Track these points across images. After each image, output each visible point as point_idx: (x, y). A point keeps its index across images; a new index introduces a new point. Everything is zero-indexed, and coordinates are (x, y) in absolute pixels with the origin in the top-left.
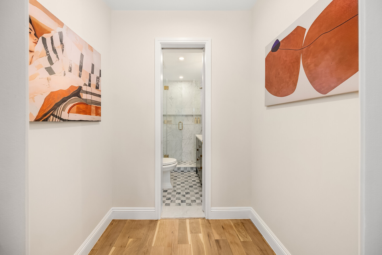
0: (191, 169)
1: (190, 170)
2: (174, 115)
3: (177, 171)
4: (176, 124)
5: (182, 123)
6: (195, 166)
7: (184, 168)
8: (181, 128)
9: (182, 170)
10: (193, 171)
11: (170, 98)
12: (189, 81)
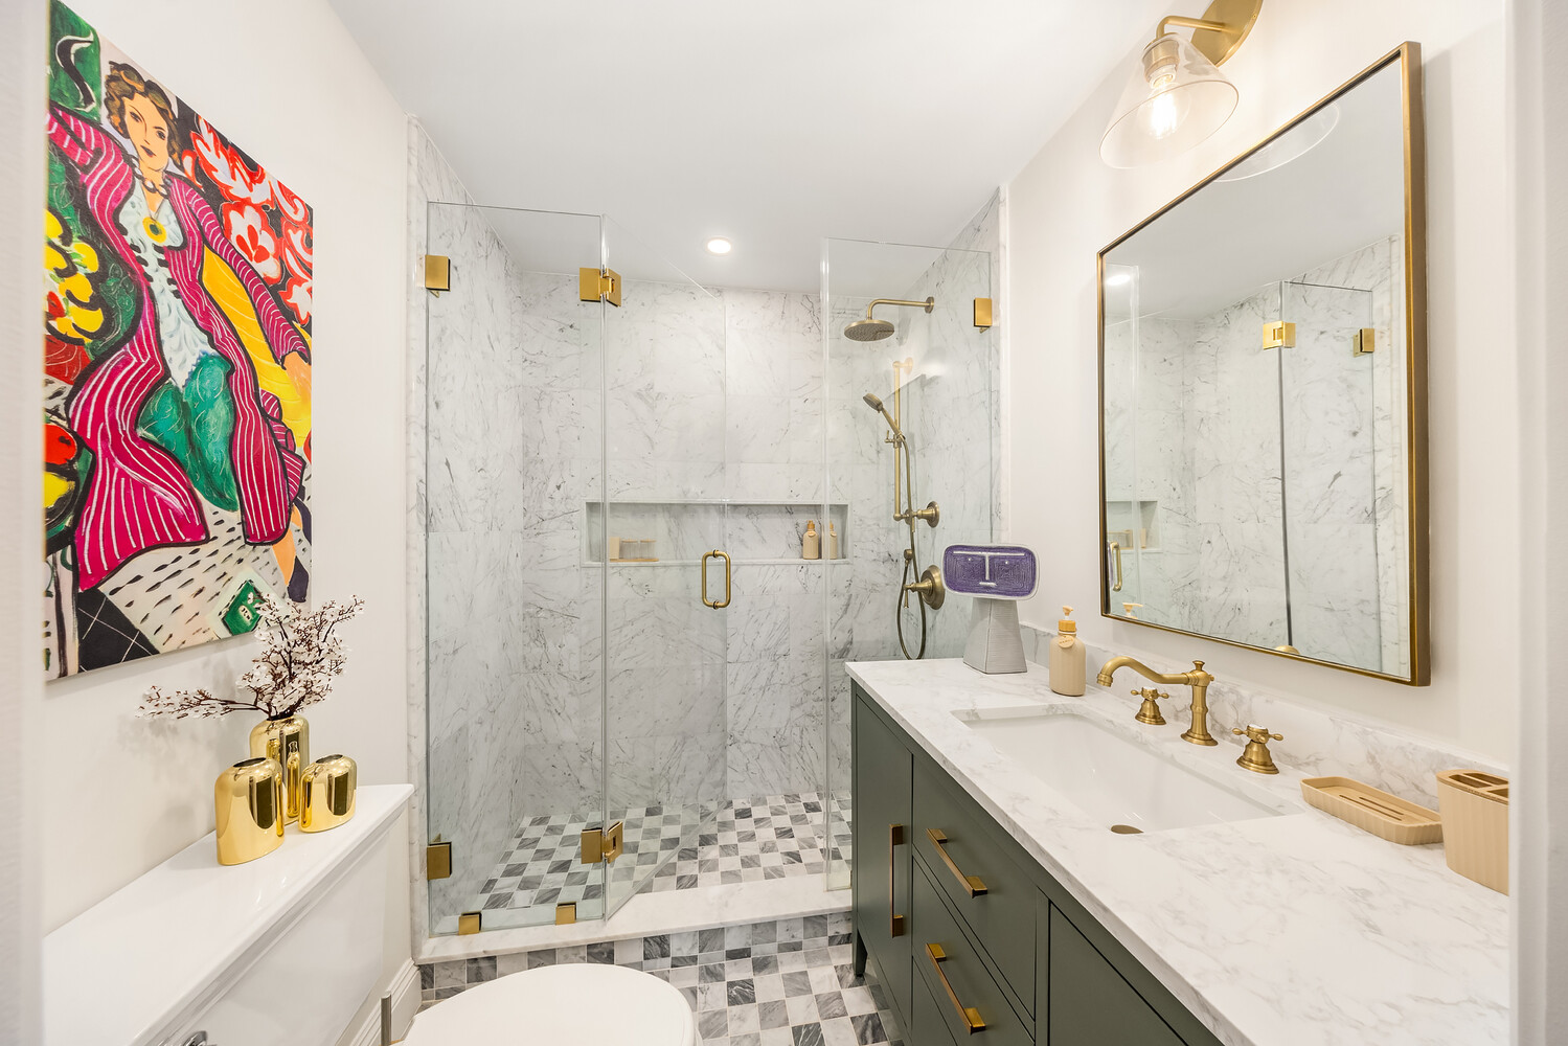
0: (811, 931)
1: (799, 936)
2: (667, 508)
3: (694, 959)
4: (684, 566)
5: (728, 564)
6: (845, 901)
7: (755, 926)
8: (716, 592)
9: (732, 942)
10: (824, 940)
11: (639, 395)
12: (766, 292)
